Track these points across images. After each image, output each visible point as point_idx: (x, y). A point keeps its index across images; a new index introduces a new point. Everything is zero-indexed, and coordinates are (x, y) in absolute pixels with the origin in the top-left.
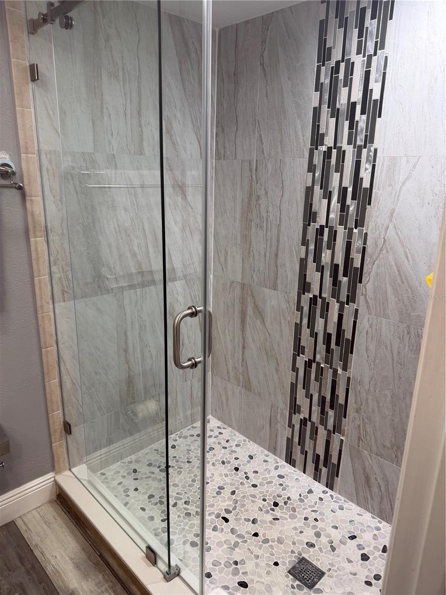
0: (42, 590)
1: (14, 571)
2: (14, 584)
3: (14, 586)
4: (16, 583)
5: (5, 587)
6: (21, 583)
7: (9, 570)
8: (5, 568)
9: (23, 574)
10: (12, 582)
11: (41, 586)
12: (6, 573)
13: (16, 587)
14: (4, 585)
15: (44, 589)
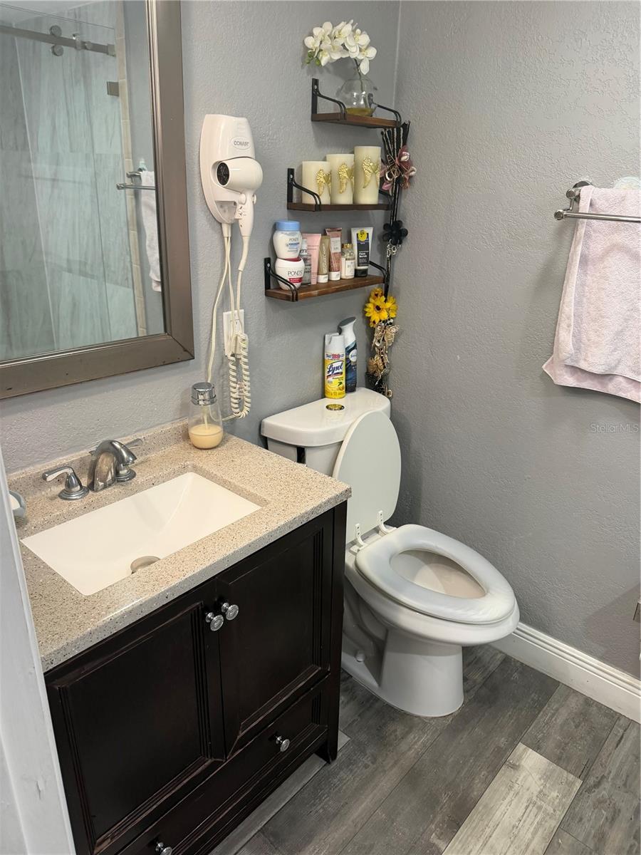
0: (629, 845)
1: (627, 792)
2: (613, 802)
3: (611, 802)
4: (615, 804)
5: (604, 792)
6: (619, 811)
7: (625, 785)
8: (624, 778)
9: (631, 805)
10: (613, 797)
11: (632, 841)
12: (618, 783)
13: (611, 805)
14: (605, 789)
15: (631, 846)
